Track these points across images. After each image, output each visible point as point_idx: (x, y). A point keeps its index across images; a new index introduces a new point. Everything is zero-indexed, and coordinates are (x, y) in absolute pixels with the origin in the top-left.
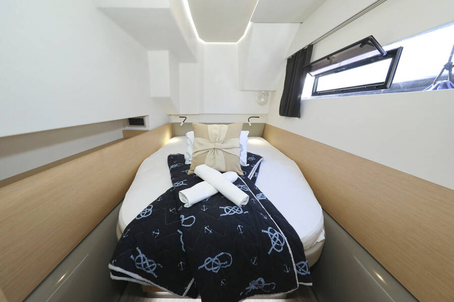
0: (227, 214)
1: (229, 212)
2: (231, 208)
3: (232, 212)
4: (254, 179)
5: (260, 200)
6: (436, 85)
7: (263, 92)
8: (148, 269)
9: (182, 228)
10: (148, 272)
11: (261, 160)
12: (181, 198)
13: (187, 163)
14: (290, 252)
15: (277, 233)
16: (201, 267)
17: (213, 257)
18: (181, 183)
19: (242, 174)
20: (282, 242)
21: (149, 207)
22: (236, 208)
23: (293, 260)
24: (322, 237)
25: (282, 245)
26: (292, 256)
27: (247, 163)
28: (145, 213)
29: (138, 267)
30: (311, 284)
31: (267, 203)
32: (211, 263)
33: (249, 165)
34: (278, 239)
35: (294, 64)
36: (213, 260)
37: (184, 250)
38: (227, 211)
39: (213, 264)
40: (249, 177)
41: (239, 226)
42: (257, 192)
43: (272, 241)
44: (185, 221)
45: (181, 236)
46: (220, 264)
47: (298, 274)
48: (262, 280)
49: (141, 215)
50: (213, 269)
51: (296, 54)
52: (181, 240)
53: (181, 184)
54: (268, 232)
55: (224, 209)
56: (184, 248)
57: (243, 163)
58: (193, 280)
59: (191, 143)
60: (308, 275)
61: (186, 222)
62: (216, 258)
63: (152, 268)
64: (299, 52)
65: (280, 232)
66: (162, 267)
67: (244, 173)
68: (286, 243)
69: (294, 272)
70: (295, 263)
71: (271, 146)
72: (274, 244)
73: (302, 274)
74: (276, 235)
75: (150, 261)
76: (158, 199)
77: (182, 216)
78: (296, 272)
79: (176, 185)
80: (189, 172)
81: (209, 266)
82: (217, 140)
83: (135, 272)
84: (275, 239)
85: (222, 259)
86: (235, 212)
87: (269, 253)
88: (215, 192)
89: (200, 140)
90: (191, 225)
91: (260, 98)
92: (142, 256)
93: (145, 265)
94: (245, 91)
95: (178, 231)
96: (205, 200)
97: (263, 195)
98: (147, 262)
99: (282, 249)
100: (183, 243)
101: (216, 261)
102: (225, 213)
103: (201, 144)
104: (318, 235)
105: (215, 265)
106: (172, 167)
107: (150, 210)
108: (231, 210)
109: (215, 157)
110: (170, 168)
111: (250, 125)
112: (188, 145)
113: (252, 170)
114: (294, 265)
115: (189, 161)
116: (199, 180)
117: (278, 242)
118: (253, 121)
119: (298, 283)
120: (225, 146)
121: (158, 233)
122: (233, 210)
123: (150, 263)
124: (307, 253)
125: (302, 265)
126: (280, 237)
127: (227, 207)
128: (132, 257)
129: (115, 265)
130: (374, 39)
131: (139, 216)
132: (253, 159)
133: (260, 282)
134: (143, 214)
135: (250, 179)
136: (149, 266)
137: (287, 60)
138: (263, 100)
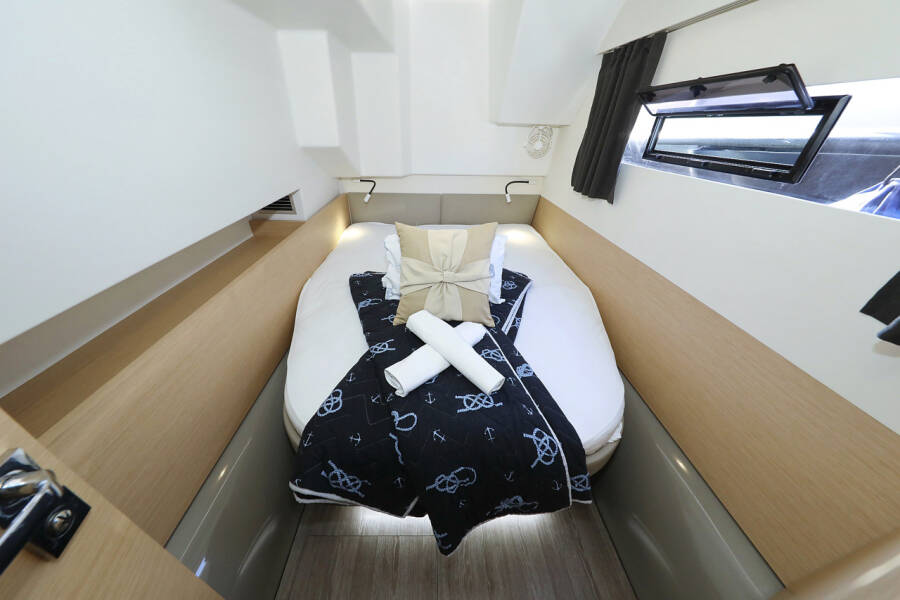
0: (468, 408)
1: (472, 405)
2: (474, 398)
3: (476, 405)
4: (514, 331)
5: (523, 379)
6: (888, 186)
7: (541, 128)
8: (349, 488)
9: (396, 433)
10: (350, 490)
11: (528, 286)
12: (388, 379)
13: (389, 296)
14: (565, 463)
15: (547, 437)
16: (431, 487)
17: (447, 474)
18: (384, 346)
19: (492, 324)
20: (554, 450)
21: (335, 394)
22: (482, 397)
23: (567, 473)
24: (618, 436)
25: (554, 455)
26: (567, 469)
27: (502, 297)
28: (332, 404)
29: (335, 486)
30: (590, 502)
31: (534, 383)
32: (444, 482)
33: (504, 300)
34: (548, 447)
35: (617, 74)
36: (448, 479)
37: (402, 462)
38: (469, 405)
39: (447, 482)
40: (503, 329)
41: (488, 429)
42: (518, 361)
43: (539, 450)
44: (400, 421)
45: (396, 444)
46: (459, 482)
47: (572, 490)
48: (520, 499)
49: (326, 408)
50: (447, 489)
51: (626, 47)
52: (397, 448)
53: (385, 350)
54: (533, 437)
55: (462, 400)
56: (403, 460)
57: (495, 299)
58: (416, 500)
59: (395, 259)
60: (587, 491)
61: (402, 424)
62: (452, 475)
63: (355, 486)
64: (632, 44)
65: (551, 436)
66: (370, 484)
67: (496, 322)
68: (559, 453)
69: (567, 488)
70: (571, 476)
71: (549, 249)
72: (541, 454)
73: (578, 490)
74: (546, 441)
75: (351, 477)
76: (347, 376)
77: (395, 413)
78: (570, 488)
79: (376, 350)
80: (396, 321)
81: (443, 485)
82: (447, 266)
83: (331, 493)
84: (543, 447)
85: (460, 476)
86: (481, 406)
87: (532, 466)
88: (447, 366)
89: (414, 263)
90: (411, 429)
91: (533, 140)
92: (338, 472)
93: (345, 483)
94: (503, 125)
95: (391, 435)
96: (430, 380)
97: (527, 368)
98: (346, 478)
99: (552, 461)
100: (399, 453)
101: (453, 479)
102: (465, 407)
103: (416, 273)
104: (612, 434)
105: (451, 484)
106: (361, 305)
107: (339, 399)
108: (475, 401)
109: (443, 298)
110: (357, 307)
111: (509, 200)
112: (389, 262)
113: (511, 313)
114: (568, 479)
115: (393, 294)
116: (418, 343)
117: (548, 452)
118: (515, 189)
119: (571, 500)
120: (462, 275)
121: (359, 440)
122: (479, 400)
123: (351, 480)
124: (589, 461)
125: (581, 479)
126: (552, 444)
127: (467, 397)
128: (323, 473)
129: (301, 485)
130: (797, 72)
131: (322, 410)
132: (512, 285)
133: (516, 501)
134: (329, 407)
135: (506, 333)
136: (350, 484)
137: (602, 56)
138: (538, 145)
